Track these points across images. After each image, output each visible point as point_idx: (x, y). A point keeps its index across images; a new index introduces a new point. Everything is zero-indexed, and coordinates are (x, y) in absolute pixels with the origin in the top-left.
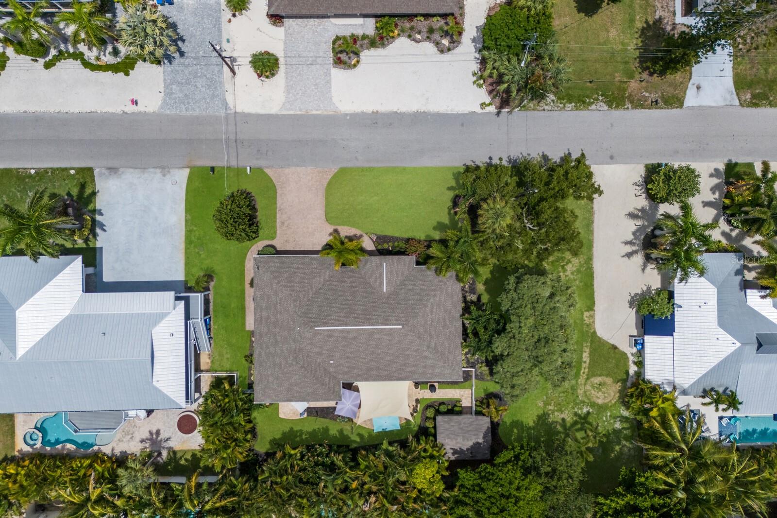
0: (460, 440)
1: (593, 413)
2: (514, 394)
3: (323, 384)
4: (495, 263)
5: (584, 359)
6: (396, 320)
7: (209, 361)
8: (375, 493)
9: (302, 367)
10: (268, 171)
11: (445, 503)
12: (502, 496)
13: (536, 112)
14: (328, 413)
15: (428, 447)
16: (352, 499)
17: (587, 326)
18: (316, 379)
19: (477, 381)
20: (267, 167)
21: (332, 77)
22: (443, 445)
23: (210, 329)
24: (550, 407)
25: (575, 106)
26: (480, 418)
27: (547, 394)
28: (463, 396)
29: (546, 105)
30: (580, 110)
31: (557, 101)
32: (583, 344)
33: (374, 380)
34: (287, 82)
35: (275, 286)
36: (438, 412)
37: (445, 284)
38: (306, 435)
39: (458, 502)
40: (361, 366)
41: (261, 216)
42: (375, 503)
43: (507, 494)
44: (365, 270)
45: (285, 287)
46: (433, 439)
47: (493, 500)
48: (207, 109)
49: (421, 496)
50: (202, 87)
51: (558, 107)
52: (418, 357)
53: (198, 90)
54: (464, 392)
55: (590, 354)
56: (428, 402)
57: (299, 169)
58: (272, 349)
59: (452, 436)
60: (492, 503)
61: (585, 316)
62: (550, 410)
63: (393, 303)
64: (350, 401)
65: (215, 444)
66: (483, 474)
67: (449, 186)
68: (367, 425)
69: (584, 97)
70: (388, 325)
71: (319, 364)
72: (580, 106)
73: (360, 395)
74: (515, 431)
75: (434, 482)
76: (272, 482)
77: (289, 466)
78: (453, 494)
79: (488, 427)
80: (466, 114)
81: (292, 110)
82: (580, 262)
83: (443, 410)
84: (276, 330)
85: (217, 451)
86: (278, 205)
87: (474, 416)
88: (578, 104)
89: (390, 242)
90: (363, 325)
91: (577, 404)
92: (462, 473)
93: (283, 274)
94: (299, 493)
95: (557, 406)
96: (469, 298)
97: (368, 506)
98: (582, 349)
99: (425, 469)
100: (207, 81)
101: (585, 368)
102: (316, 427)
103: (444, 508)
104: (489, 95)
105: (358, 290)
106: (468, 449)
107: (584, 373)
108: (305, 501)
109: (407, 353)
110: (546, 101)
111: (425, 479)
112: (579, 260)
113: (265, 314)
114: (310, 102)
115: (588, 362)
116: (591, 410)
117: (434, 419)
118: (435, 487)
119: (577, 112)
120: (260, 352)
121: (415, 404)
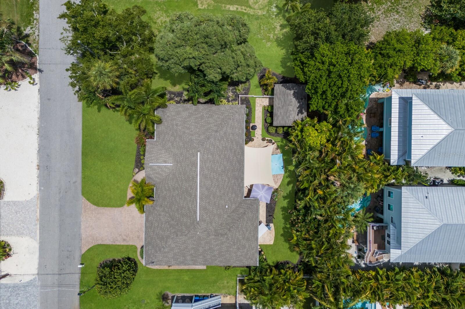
0: (291, 108)
1: (277, 3)
2: (254, 65)
3: (244, 213)
4: (159, 76)
5: (235, 9)
6: (193, 156)
7: (229, 297)
8: (328, 176)
9: (229, 230)
10: (84, 250)
11: (337, 121)
12: (329, 76)
13: (40, 42)
14: (270, 209)
15: (294, 134)
16: (330, 195)
17: (209, 6)
18: (239, 219)
19: (249, 93)
20: (81, 250)
21: (10, 200)
22: (295, 122)
23: (204, 296)
24: (272, 37)
25: (36, 11)
26: (275, 92)
27: (262, 39)
28: (261, 104)
29: (35, 34)
30: (39, 7)
31: (32, 25)
32: (223, 10)
33: (243, 173)
34: (14, 235)
35: (166, 250)
36: (271, 124)
37: (168, 116)
38: (287, 224)
39: (336, 111)
40: (231, 183)
41: (118, 256)
42: (335, 177)
43: (327, 72)
44: (156, 180)
45: (166, 243)
46: (290, 129)
47: (332, 84)
48: (35, 296)
49: (332, 140)
50: (17, 299)
51: (36, 24)
52: (225, 140)
53: (20, 302)
54: (257, 103)
55: (231, 4)
56: (265, 131)
57: (82, 227)
58: (216, 253)
59: (288, 114)
60: (335, 85)
61: (201, 8)
62: (273, 37)
63: (181, 158)
64: (259, 192)
65: (286, 298)
66: (313, 92)
67: (97, 110)
68: (281, 178)
69: (28, 4)
70: (197, 163)
71: (229, 216)
72: (35, 7)
73: (255, 184)
74: (289, 64)
75: (321, 129)
76: (317, 256)
77: (305, 242)
78: (330, 115)
79: (282, 86)
80: (40, 96)
81: (36, 231)
82: (159, 10)
83: (270, 120)
84: (201, 250)
85: (292, 297)
86: (111, 243)
87: (274, 96)
88: (34, 8)
89: (140, 158)
90: (196, 182)
91: (270, 15)
92: (313, 108)
93: (157, 243)
94: (326, 236)
95: (271, 32)
96: (186, 98)
97: (336, 182)
98: (226, 10)
99: (310, 136)
100: (13, 296)
101: (242, 9)
102: (281, 216)
103: (341, 123)
104: (25, 79)
105: (172, 185)
106: (299, 102)
107: (245, 10)
108: (331, 231)
109: (221, 148)
110: (31, 33)
111: (318, 137)
112: (157, 11)
113: (188, 258)
114: (30, 217)
115: (237, 6)
116: (275, 5)
117: (277, 127)
118: (324, 129)
119: (40, 9)
120: (218, 261)
121: (266, 141)
